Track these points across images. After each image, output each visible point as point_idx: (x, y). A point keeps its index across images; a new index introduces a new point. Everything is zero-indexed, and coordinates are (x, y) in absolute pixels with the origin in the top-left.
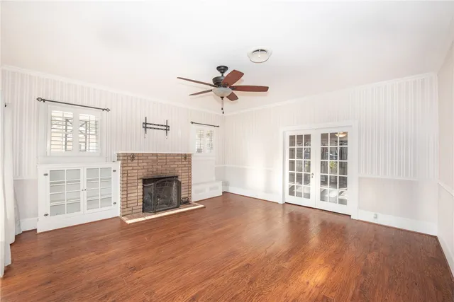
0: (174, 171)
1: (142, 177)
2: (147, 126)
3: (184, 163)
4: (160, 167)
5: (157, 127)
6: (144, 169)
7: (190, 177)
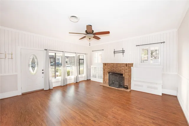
0: (121, 72)
1: (108, 72)
2: (115, 52)
3: (126, 68)
4: (114, 69)
5: (118, 52)
6: (109, 69)
7: (130, 76)
